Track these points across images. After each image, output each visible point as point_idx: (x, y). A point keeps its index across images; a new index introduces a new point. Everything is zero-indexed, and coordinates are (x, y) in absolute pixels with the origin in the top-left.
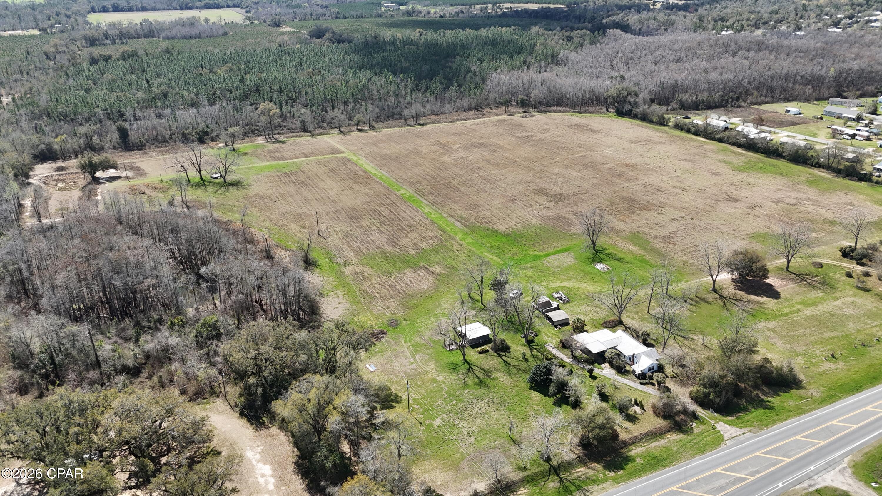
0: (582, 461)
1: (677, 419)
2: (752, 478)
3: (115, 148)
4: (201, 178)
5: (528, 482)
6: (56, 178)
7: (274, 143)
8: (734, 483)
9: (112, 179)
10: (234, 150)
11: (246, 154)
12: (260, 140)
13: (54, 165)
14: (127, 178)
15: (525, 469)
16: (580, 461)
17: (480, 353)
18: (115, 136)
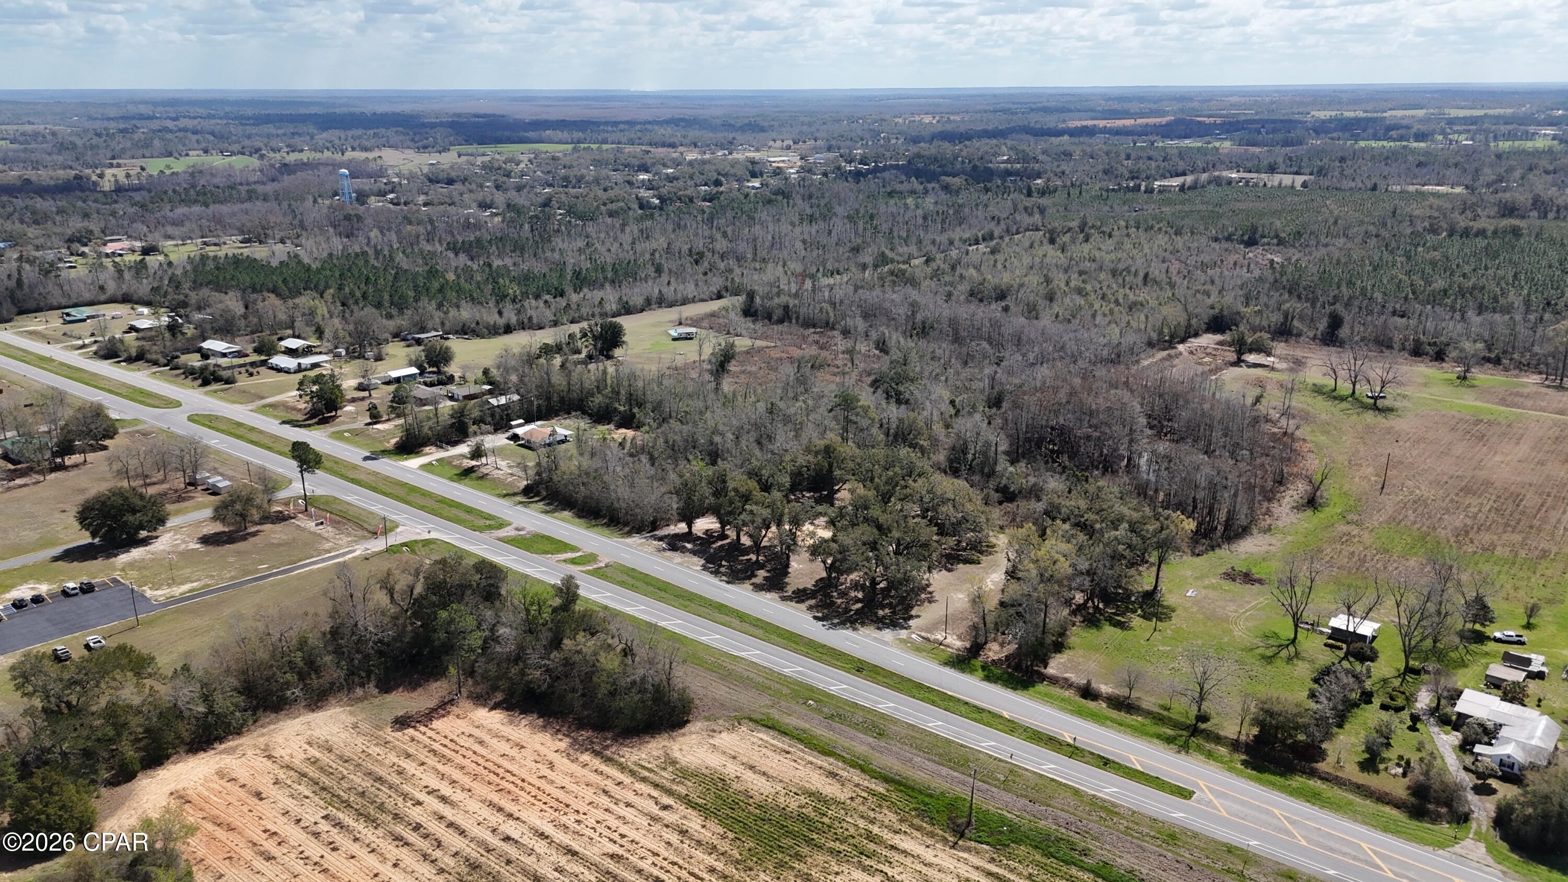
0: (1235, 746)
1: (1431, 807)
2: (1391, 875)
3: (1314, 338)
4: (1354, 392)
5: (1154, 718)
6: (1208, 351)
7: (1548, 387)
8: (1355, 858)
9: (1256, 365)
10: (1465, 378)
11: (1473, 386)
12: (1535, 378)
13: (1219, 337)
14: (1273, 369)
15: (1169, 709)
16: (1233, 744)
17: (1326, 645)
18: (1323, 325)
